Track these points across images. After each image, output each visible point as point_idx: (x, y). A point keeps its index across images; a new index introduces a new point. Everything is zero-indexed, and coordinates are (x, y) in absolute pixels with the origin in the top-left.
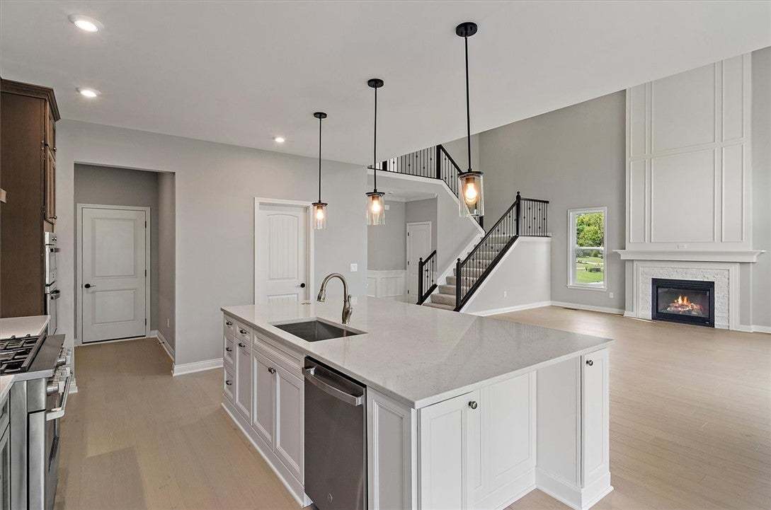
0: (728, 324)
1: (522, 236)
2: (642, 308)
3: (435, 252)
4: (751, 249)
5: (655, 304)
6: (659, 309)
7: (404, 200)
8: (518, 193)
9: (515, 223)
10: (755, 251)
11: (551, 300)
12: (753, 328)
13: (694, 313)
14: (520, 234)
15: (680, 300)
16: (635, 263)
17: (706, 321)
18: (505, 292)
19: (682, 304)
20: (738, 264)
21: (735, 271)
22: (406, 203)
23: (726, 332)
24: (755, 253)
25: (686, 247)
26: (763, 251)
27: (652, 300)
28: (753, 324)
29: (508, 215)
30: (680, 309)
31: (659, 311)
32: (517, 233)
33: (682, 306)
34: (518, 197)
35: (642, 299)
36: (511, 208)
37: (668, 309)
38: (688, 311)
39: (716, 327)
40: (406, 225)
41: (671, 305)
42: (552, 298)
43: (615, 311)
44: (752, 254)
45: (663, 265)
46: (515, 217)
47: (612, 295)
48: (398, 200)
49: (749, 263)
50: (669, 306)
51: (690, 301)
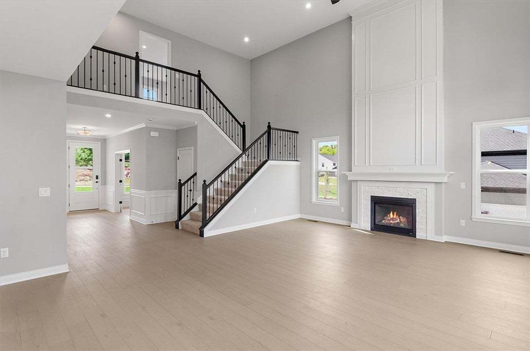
0: (426, 235)
1: (273, 160)
2: (363, 221)
3: (195, 174)
4: (443, 171)
5: (373, 217)
6: (376, 221)
7: (175, 129)
8: (269, 123)
9: (265, 149)
10: (446, 172)
11: (301, 213)
12: (444, 239)
13: (402, 225)
14: (271, 157)
15: (391, 214)
16: (358, 183)
17: (410, 232)
18: (255, 209)
19: (393, 218)
20: (433, 184)
21: (431, 188)
22: (177, 131)
23: (425, 242)
24: (446, 174)
25: (396, 170)
26: (452, 173)
27: (371, 214)
28: (445, 235)
29: (259, 141)
30: (391, 221)
31: (376, 223)
32: (268, 158)
33: (392, 219)
34: (269, 127)
35: (364, 213)
36: (262, 135)
37: (383, 221)
38: (398, 223)
39: (417, 237)
40: (176, 150)
41: (385, 218)
42: (301, 212)
43: (345, 223)
44: (444, 175)
45: (378, 184)
46: (265, 143)
47: (343, 210)
48: (171, 128)
49: (442, 183)
50: (384, 219)
51: (399, 215)
